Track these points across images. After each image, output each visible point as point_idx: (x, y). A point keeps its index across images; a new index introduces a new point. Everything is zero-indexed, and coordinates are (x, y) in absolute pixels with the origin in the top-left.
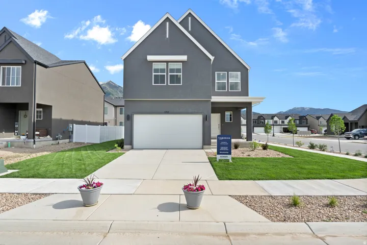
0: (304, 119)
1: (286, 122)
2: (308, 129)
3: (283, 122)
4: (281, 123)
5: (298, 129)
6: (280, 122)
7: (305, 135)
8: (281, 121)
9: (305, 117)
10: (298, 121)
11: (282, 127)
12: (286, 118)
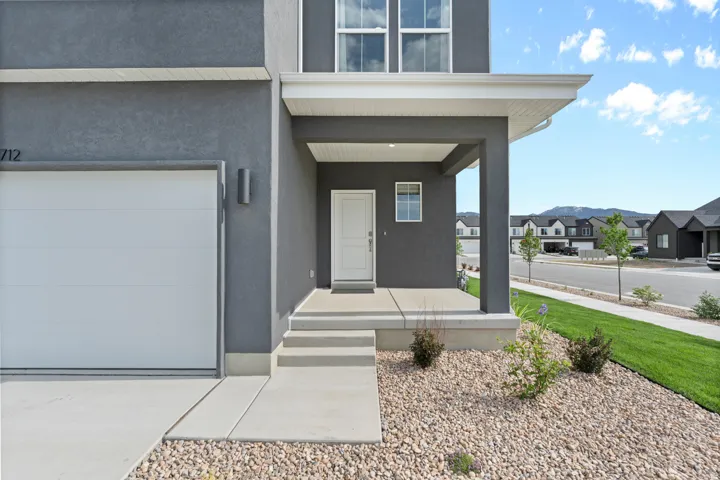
0: (587, 226)
1: (551, 231)
2: (595, 244)
3: (543, 232)
4: (540, 234)
5: (574, 245)
6: (537, 232)
7: (590, 259)
8: (540, 229)
9: (587, 220)
10: (574, 230)
11: (543, 241)
12: (551, 223)
